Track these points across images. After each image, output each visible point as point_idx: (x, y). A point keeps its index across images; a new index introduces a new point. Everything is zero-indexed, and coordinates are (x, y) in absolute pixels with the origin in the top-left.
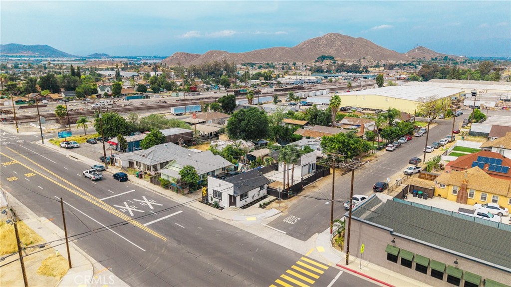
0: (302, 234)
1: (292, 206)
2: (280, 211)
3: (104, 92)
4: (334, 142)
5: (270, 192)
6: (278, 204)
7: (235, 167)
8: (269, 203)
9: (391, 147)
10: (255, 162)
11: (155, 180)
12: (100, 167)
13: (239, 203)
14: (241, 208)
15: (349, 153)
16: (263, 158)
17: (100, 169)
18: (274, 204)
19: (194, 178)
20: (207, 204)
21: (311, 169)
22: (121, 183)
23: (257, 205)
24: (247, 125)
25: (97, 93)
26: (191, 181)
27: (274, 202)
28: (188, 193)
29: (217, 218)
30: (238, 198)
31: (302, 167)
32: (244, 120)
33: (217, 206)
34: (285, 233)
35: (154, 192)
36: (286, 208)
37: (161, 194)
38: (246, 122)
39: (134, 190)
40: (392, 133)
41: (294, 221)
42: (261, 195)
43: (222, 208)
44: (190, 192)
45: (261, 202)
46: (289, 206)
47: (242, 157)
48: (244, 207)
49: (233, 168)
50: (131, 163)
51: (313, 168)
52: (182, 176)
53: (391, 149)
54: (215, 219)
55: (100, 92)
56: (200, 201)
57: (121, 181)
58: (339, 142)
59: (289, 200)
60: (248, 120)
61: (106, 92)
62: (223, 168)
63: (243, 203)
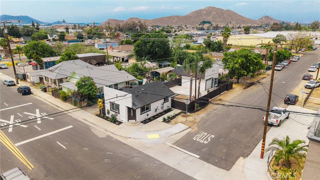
0: (222, 159)
1: (201, 120)
2: (187, 127)
3: (52, 38)
4: (236, 57)
5: (175, 104)
6: (185, 118)
7: (139, 82)
8: (174, 117)
9: (279, 67)
10: (159, 78)
11: (56, 93)
12: (10, 82)
13: (140, 117)
14: (142, 122)
15: (252, 68)
16: (166, 74)
17: (10, 84)
18: (180, 118)
19: (91, 89)
20: (103, 118)
21: (214, 84)
22: (23, 96)
23: (161, 119)
24: (152, 46)
25: (48, 38)
26: (88, 93)
27: (180, 116)
28: (87, 106)
29: (112, 135)
30: (138, 111)
31: (206, 80)
32: (149, 42)
33: (114, 121)
34: (198, 157)
35: (52, 105)
36: (194, 122)
37: (58, 107)
38: (151, 44)
39: (31, 103)
40: (280, 55)
41: (207, 139)
42: (165, 108)
43: (120, 123)
44: (89, 105)
45: (166, 116)
46: (198, 120)
47: (147, 74)
48: (145, 122)
49: (137, 82)
50: (41, 79)
51: (215, 83)
52: (79, 87)
53: (279, 69)
54: (108, 137)
55: (50, 38)
56: (96, 115)
57: (23, 95)
58: (242, 56)
59: (196, 113)
60: (153, 42)
61: (54, 37)
62: (126, 82)
63: (144, 117)
